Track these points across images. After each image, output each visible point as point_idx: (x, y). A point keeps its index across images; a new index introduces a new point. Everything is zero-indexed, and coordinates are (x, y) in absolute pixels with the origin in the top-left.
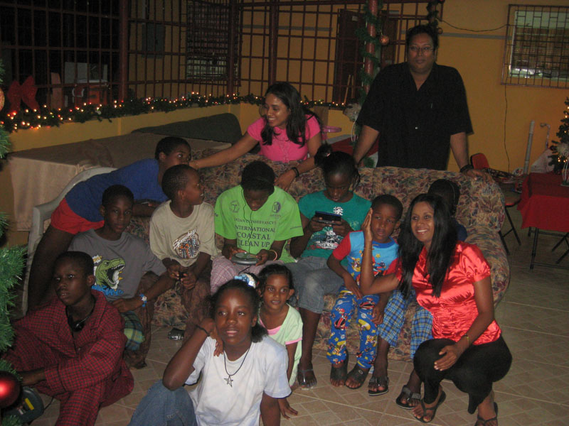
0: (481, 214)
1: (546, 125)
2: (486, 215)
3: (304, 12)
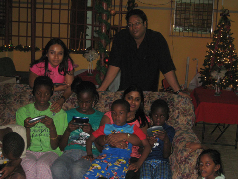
0: (182, 117)
1: (196, 59)
2: (185, 118)
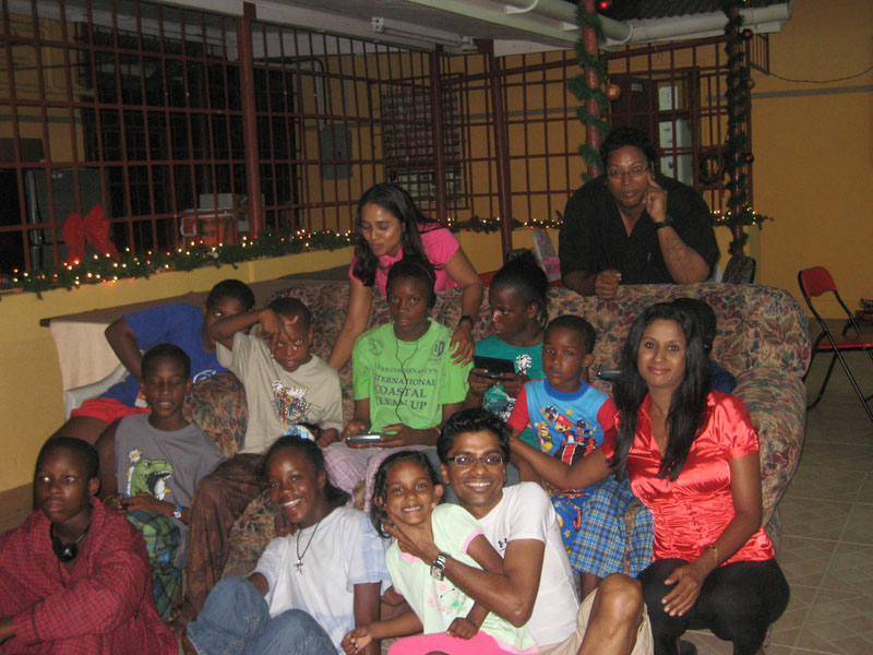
0: (765, 348)
3: (544, 82)
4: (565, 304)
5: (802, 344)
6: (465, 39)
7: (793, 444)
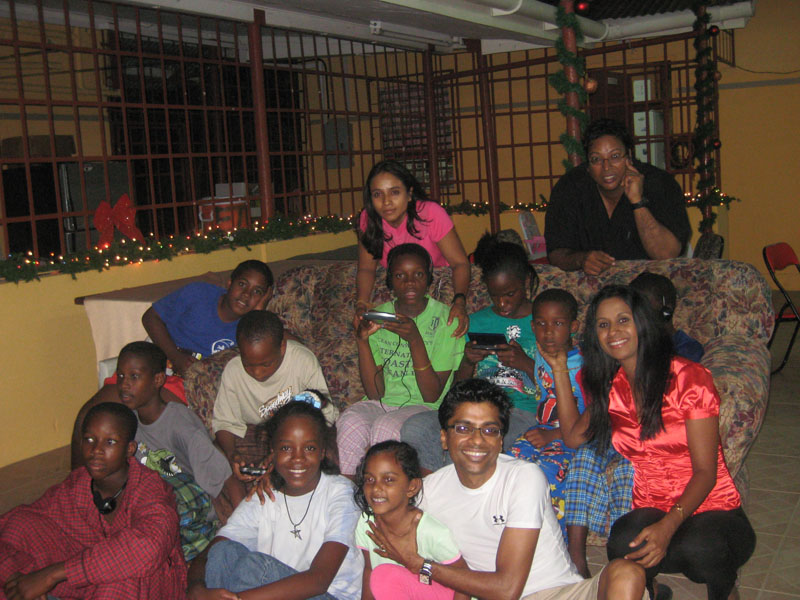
0: (732, 317)
2: (741, 318)
3: (528, 78)
4: (549, 279)
5: (766, 313)
6: (455, 39)
7: (758, 404)
